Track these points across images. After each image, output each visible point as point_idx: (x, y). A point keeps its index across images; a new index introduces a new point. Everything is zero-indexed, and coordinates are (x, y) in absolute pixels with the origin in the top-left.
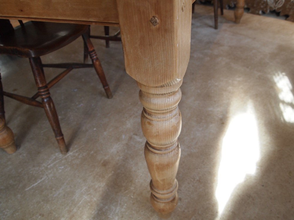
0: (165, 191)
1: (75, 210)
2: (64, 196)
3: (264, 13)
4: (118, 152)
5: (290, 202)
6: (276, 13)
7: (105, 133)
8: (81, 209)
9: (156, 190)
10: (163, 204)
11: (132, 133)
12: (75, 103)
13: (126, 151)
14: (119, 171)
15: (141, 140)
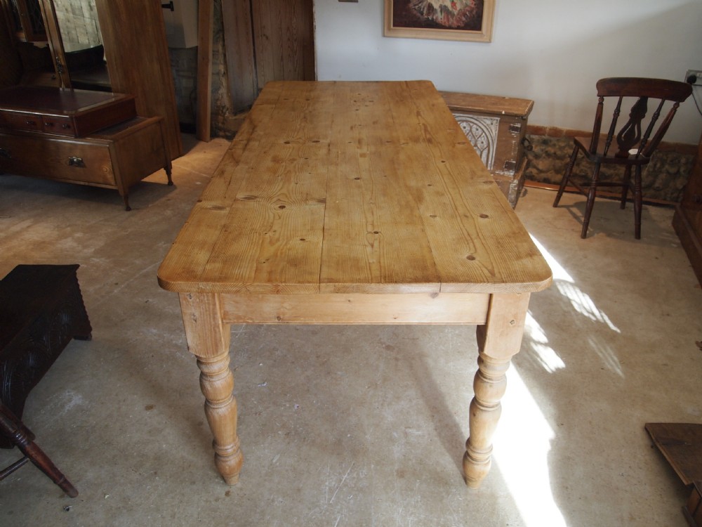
4: (404, 456)
7: (368, 437)
11: (403, 428)
12: (285, 405)
13: (413, 451)
14: (424, 477)
15: (420, 433)
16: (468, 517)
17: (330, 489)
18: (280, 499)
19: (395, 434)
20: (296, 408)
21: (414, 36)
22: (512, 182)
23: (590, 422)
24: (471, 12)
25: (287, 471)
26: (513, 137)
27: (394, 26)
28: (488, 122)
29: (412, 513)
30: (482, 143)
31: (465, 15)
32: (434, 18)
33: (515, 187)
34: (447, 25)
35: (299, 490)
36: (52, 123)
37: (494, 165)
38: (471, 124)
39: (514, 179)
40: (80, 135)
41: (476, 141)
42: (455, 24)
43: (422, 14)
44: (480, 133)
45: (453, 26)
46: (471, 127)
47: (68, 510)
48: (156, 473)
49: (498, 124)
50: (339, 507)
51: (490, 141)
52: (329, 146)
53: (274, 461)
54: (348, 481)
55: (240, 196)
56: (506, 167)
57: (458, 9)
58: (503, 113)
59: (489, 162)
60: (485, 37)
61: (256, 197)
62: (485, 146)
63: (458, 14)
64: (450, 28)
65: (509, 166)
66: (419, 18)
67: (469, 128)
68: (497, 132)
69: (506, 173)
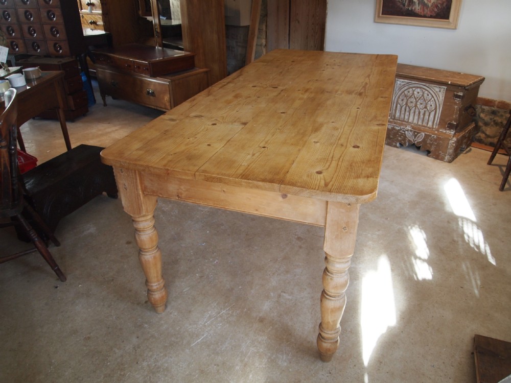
0: (333, 332)
1: (246, 360)
2: (232, 348)
3: (401, 145)
4: (271, 309)
5: (428, 345)
6: (416, 147)
7: (253, 291)
8: (251, 358)
9: (325, 332)
10: (330, 344)
11: (280, 291)
12: (209, 259)
13: (278, 308)
14: (276, 326)
15: (290, 297)
16: (293, 360)
17: (210, 316)
18: (176, 314)
19: (272, 294)
20: (215, 262)
21: (397, 22)
22: (452, 140)
23: (428, 323)
24: (442, 4)
25: (189, 298)
26: (455, 104)
27: (382, 14)
28: (437, 90)
29: (255, 346)
30: (431, 106)
31: (437, 6)
32: (413, 9)
33: (453, 143)
34: (422, 14)
35: (190, 312)
36: (139, 66)
37: (439, 124)
38: (424, 90)
39: (453, 136)
40: (154, 76)
41: (426, 104)
42: (429, 14)
43: (404, 5)
44: (430, 98)
45: (427, 15)
46: (423, 93)
47: (56, 287)
48: (113, 280)
49: (444, 92)
50: (209, 329)
51: (438, 105)
52: (282, 91)
53: (184, 291)
54: (224, 314)
55: (193, 114)
56: (448, 127)
57: (432, 2)
58: (449, 83)
59: (435, 122)
60: (452, 25)
61: (202, 116)
62: (433, 109)
63: (432, 6)
64: (425, 16)
65: (451, 127)
66: (402, 8)
67: (422, 94)
68: (443, 98)
69: (448, 131)
